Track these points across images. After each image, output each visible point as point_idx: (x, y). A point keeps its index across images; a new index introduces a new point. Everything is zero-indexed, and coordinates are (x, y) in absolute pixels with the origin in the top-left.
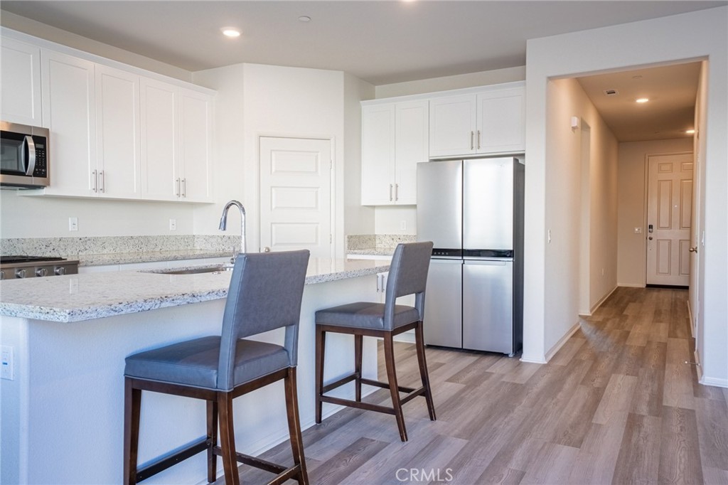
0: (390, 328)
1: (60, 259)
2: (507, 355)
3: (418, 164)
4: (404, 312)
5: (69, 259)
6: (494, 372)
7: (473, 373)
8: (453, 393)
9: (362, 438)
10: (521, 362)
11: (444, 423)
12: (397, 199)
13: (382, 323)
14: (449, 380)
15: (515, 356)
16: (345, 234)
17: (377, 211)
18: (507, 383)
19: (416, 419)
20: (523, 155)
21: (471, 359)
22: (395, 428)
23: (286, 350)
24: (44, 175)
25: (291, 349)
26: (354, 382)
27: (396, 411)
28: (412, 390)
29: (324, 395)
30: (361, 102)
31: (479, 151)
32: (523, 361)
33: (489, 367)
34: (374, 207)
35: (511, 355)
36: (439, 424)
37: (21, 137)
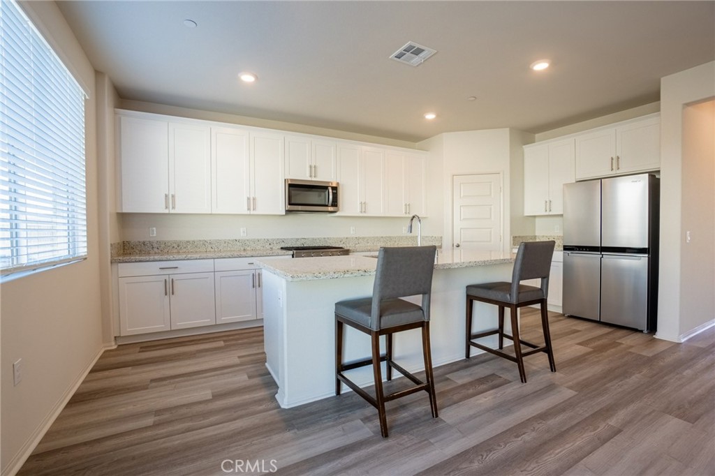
0: (514, 302)
1: (342, 248)
2: (641, 331)
3: (564, 185)
4: (529, 291)
5: (346, 248)
6: (623, 342)
7: (604, 341)
8: (579, 354)
9: (493, 374)
10: (655, 338)
11: (562, 375)
12: (550, 211)
13: (509, 297)
14: (580, 344)
15: (649, 333)
16: (511, 234)
17: (537, 220)
18: (634, 353)
19: (540, 368)
20: (659, 172)
21: (607, 330)
22: (517, 372)
23: (422, 310)
24: (336, 206)
25: (425, 309)
26: (498, 334)
27: (518, 360)
28: (537, 347)
29: (472, 341)
30: (524, 146)
31: (618, 172)
32: (656, 337)
33: (620, 338)
34: (535, 217)
35: (645, 331)
36: (557, 375)
37: (326, 188)
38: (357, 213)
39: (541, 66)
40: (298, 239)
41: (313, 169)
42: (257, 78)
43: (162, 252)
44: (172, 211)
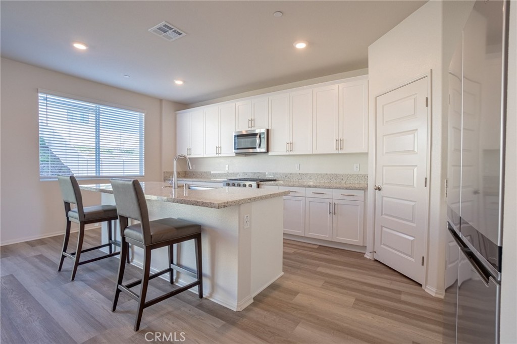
37: (257, 134)
41: (251, 121)
42: (184, 82)
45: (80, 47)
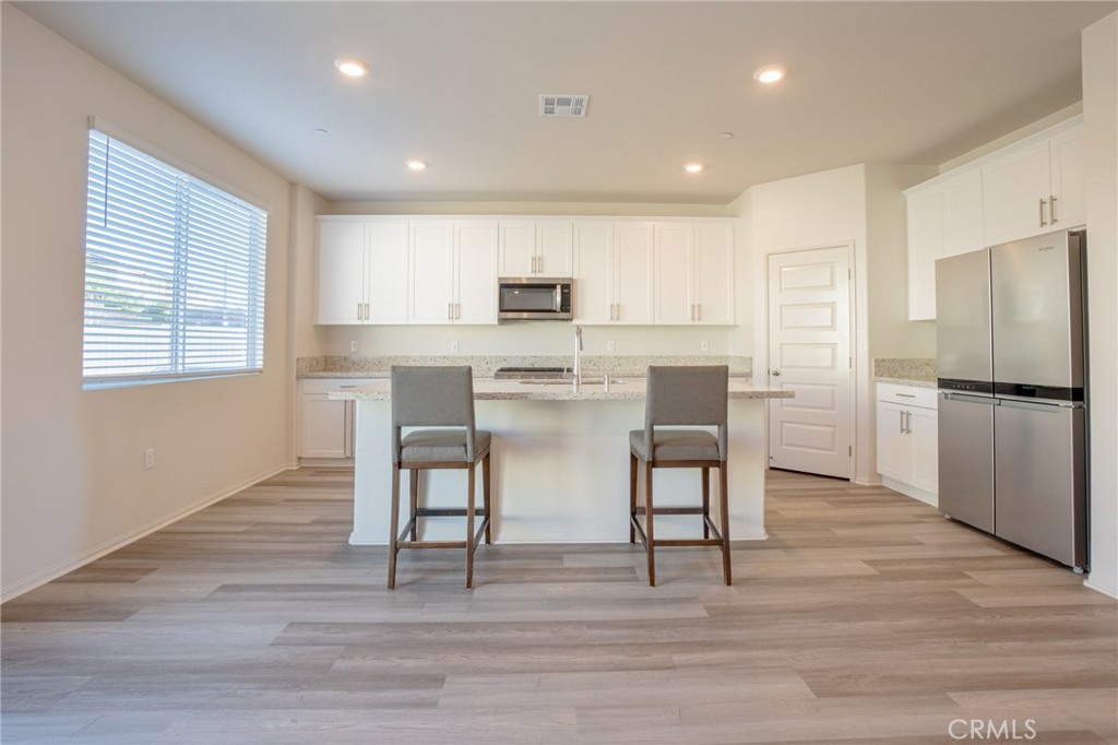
0: (646, 457)
3: (936, 261)
15: (1083, 574)
16: (871, 356)
20: (1085, 233)
24: (569, 311)
30: (905, 192)
32: (1087, 584)
35: (1077, 570)
37: (553, 287)
38: (605, 319)
39: (771, 76)
40: (525, 358)
41: (537, 261)
42: (427, 165)
43: (341, 369)
44: (365, 323)
45: (352, 70)
